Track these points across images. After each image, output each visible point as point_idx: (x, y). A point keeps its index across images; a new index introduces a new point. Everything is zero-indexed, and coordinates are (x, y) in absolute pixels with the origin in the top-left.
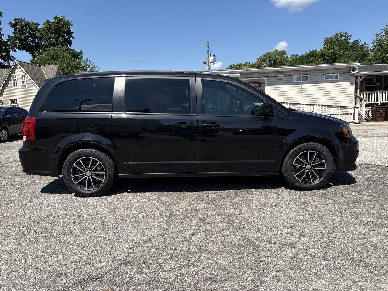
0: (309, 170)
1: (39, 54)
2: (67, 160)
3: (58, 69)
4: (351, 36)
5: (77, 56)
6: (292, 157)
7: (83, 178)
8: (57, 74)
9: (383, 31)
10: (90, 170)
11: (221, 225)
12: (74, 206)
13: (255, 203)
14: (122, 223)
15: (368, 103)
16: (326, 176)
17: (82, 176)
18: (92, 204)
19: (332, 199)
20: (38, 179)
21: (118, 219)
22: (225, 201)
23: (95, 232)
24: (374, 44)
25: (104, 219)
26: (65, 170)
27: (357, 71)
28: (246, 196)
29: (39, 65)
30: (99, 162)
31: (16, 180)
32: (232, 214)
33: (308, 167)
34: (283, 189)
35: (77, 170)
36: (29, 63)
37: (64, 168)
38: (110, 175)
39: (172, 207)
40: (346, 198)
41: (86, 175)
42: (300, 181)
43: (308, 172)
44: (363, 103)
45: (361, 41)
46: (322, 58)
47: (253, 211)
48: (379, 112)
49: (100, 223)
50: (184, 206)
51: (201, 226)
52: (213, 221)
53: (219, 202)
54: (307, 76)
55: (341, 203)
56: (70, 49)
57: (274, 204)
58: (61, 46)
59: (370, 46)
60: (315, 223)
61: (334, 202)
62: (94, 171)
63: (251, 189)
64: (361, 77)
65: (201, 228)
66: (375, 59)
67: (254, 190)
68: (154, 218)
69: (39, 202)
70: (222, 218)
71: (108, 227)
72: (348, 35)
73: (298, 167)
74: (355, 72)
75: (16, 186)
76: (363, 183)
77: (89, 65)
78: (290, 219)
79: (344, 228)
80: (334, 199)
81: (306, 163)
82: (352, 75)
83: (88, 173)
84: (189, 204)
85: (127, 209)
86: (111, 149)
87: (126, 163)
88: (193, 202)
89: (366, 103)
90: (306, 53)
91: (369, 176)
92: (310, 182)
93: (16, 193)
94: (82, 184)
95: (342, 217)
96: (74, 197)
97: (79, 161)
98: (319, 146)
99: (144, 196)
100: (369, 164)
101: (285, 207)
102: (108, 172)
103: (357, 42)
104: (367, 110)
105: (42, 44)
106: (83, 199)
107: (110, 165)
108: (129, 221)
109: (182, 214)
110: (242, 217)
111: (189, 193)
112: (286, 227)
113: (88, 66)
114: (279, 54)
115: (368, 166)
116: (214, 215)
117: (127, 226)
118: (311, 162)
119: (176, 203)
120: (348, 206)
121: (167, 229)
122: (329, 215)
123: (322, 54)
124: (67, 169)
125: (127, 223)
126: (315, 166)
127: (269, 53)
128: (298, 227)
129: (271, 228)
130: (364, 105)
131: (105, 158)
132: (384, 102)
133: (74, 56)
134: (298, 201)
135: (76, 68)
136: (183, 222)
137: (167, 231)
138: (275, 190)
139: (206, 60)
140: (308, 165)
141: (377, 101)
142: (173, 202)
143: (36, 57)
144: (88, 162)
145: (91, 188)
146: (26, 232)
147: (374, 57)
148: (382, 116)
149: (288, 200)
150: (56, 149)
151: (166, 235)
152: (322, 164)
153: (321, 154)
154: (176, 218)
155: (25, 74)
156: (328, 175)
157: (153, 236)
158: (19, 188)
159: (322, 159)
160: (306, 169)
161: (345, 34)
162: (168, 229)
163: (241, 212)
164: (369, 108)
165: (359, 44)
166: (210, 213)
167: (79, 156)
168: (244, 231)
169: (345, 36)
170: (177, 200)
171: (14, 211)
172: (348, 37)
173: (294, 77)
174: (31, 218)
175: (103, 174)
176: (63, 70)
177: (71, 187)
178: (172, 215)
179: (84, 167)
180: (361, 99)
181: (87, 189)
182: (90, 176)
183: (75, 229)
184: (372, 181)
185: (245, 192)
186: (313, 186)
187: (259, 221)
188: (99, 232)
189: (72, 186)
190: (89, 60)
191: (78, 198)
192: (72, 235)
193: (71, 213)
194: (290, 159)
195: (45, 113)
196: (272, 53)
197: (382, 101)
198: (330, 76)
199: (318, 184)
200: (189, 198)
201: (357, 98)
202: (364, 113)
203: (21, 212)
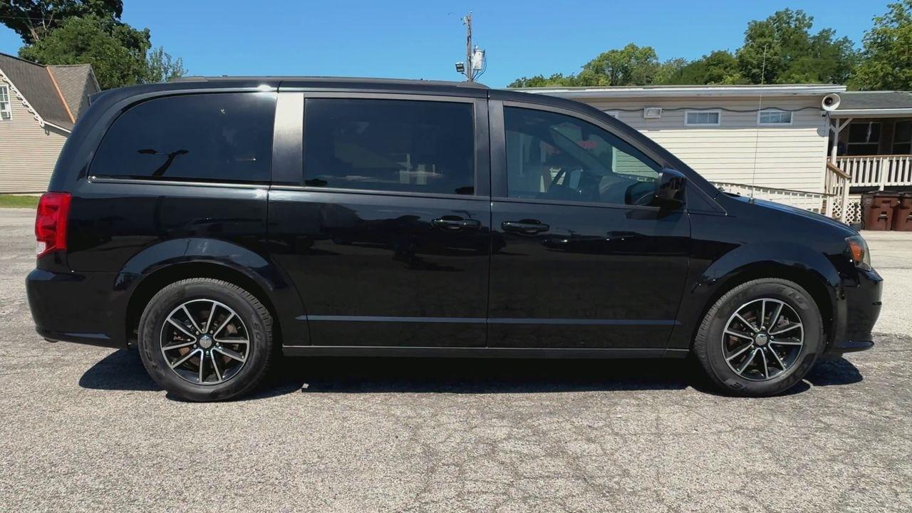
0: (762, 347)
1: (40, 35)
2: (149, 306)
3: (90, 75)
4: (811, 19)
5: (136, 41)
6: (723, 315)
7: (193, 353)
8: (86, 86)
9: (891, 9)
10: (208, 333)
11: (560, 482)
12: (173, 424)
13: (632, 426)
14: (307, 471)
15: (856, 185)
16: (803, 363)
17: (188, 349)
18: (219, 421)
19: (821, 421)
20: (67, 351)
21: (295, 461)
22: (556, 419)
23: (240, 495)
24: (869, 41)
25: (257, 461)
26: (146, 331)
27: (837, 105)
28: (605, 409)
29: (42, 63)
30: (233, 313)
31: (12, 352)
32: (582, 456)
33: (761, 339)
34: (691, 393)
35: (175, 333)
36: (17, 56)
37: (143, 327)
38: (261, 346)
39: (426, 433)
40: (853, 418)
41: (199, 346)
42: (739, 373)
43: (759, 351)
44: (844, 185)
45: (835, 31)
46: (741, 71)
47: (634, 447)
48: (879, 207)
49: (248, 470)
50: (455, 430)
51: (511, 485)
52: (538, 471)
53: (543, 423)
54: (717, 114)
55: (844, 430)
56: (119, 24)
57: (681, 431)
58: (97, 15)
59: (858, 46)
60: (795, 481)
61: (828, 428)
62: (220, 336)
63: (613, 390)
64: (843, 120)
65: (513, 490)
66: (867, 80)
67: (622, 393)
68: (385, 460)
69: (82, 411)
70: (558, 464)
71: (271, 481)
72: (804, 16)
73: (736, 339)
74: (832, 109)
75: (14, 367)
76: (881, 381)
77: (166, 66)
78: (732, 471)
79: (868, 494)
80: (825, 419)
81: (756, 329)
82: (824, 116)
83: (205, 342)
84: (467, 427)
85: (311, 434)
86: (267, 283)
87: (303, 318)
88: (474, 422)
89: (850, 185)
90: (704, 57)
91: (893, 364)
92: (762, 378)
93: (19, 385)
94: (189, 368)
95: (855, 466)
96: (168, 401)
97: (182, 309)
98: (791, 288)
99: (347, 403)
100: (886, 335)
101: (712, 437)
102: (256, 340)
103: (825, 35)
104: (851, 201)
105: (49, 9)
106: (191, 405)
107: (261, 321)
108: (323, 466)
109: (454, 450)
110: (610, 462)
111: (461, 398)
112: (727, 491)
113: (165, 69)
114: (639, 55)
115: (883, 338)
116: (537, 457)
117: (322, 481)
118: (767, 328)
119: (433, 423)
120: (863, 439)
121: (425, 489)
122: (823, 461)
123: (742, 61)
124: (151, 331)
125: (320, 472)
126: (778, 337)
127: (613, 52)
128: (756, 490)
129: (689, 491)
130: (847, 190)
131: (247, 302)
132: (893, 183)
133: (128, 42)
134: (739, 423)
135: (134, 73)
136: (462, 472)
137: (427, 497)
138: (675, 394)
139: (464, 62)
140: (759, 335)
141: (876, 181)
142: (425, 421)
143: (34, 43)
144: (204, 312)
145: (213, 380)
146: (63, 490)
147: (866, 74)
148: (886, 219)
149: (715, 421)
150: (121, 278)
151: (427, 507)
152: (796, 333)
153: (796, 307)
154: (443, 461)
155: (7, 86)
156: (809, 358)
157: (393, 507)
158: (23, 373)
159: (794, 319)
160: (756, 345)
161: (798, 13)
162: (430, 491)
163: (603, 449)
164: (857, 199)
165: (831, 40)
166: (525, 451)
167: (182, 297)
168: (622, 499)
169: (797, 19)
170: (434, 415)
171: (23, 434)
172: (804, 22)
173: (687, 112)
174: (70, 453)
175: (245, 345)
176: (102, 78)
177: (160, 377)
178: (429, 453)
179: (193, 326)
180: (840, 175)
181: (201, 383)
182: (209, 349)
183: (188, 484)
184: (902, 376)
185: (602, 399)
186: (769, 386)
187: (654, 473)
188: (252, 495)
189: (162, 372)
190: (166, 54)
191: (178, 404)
192: (184, 500)
193: (169, 443)
194: (717, 319)
195: (94, 182)
196: (622, 52)
197: (889, 180)
198: (774, 115)
199: (782, 382)
200: (464, 412)
201: (832, 172)
202: (845, 209)
203: (41, 436)
